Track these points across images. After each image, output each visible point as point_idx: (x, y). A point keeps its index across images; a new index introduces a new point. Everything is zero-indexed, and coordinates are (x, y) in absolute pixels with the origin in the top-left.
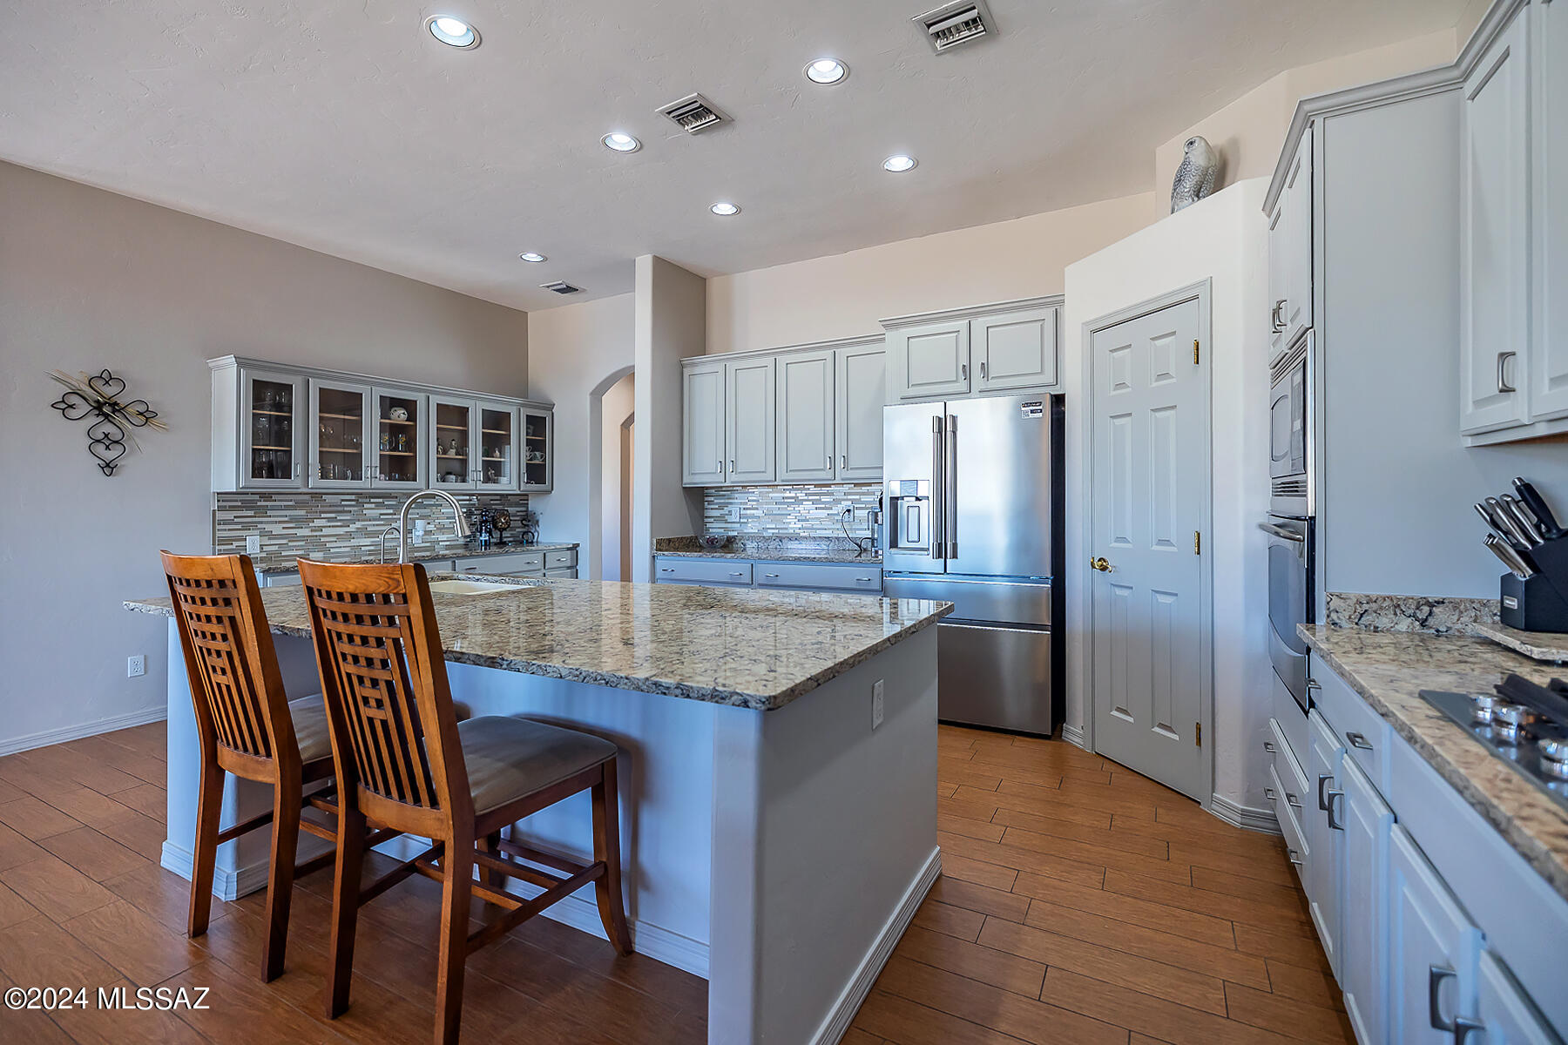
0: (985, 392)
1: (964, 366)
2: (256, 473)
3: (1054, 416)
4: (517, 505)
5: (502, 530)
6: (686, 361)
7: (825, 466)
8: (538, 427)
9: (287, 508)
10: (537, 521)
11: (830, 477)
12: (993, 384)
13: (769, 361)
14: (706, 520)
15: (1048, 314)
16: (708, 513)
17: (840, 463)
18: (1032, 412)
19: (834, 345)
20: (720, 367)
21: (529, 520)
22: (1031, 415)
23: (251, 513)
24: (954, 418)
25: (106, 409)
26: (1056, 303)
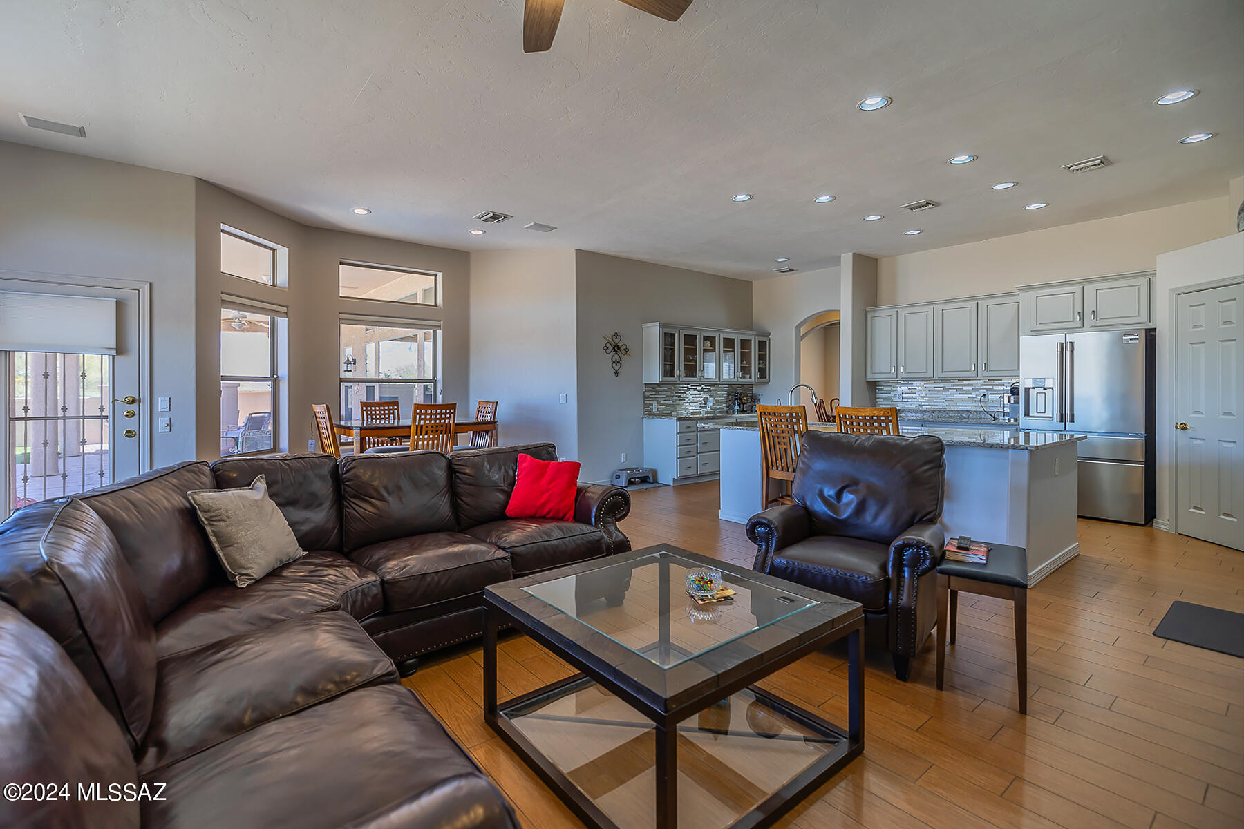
0: (1095, 328)
1: (1079, 313)
2: (665, 375)
3: (1148, 342)
4: (748, 390)
5: (743, 404)
6: (869, 309)
7: (971, 368)
8: (763, 345)
9: (665, 391)
10: (759, 400)
11: (974, 375)
12: (1100, 322)
13: (930, 309)
14: (877, 400)
15: (1144, 282)
16: (878, 396)
17: (981, 368)
18: (1131, 339)
19: (977, 299)
20: (893, 312)
21: (754, 399)
22: (1130, 342)
23: (654, 393)
24: (1072, 343)
25: (616, 348)
26: (1150, 276)
